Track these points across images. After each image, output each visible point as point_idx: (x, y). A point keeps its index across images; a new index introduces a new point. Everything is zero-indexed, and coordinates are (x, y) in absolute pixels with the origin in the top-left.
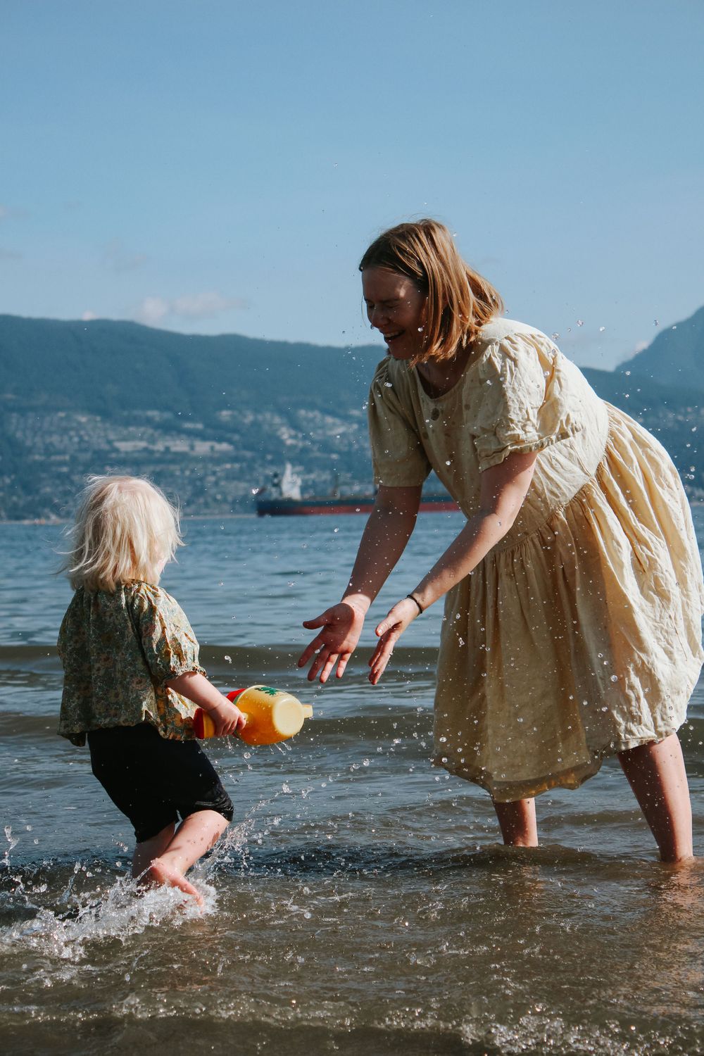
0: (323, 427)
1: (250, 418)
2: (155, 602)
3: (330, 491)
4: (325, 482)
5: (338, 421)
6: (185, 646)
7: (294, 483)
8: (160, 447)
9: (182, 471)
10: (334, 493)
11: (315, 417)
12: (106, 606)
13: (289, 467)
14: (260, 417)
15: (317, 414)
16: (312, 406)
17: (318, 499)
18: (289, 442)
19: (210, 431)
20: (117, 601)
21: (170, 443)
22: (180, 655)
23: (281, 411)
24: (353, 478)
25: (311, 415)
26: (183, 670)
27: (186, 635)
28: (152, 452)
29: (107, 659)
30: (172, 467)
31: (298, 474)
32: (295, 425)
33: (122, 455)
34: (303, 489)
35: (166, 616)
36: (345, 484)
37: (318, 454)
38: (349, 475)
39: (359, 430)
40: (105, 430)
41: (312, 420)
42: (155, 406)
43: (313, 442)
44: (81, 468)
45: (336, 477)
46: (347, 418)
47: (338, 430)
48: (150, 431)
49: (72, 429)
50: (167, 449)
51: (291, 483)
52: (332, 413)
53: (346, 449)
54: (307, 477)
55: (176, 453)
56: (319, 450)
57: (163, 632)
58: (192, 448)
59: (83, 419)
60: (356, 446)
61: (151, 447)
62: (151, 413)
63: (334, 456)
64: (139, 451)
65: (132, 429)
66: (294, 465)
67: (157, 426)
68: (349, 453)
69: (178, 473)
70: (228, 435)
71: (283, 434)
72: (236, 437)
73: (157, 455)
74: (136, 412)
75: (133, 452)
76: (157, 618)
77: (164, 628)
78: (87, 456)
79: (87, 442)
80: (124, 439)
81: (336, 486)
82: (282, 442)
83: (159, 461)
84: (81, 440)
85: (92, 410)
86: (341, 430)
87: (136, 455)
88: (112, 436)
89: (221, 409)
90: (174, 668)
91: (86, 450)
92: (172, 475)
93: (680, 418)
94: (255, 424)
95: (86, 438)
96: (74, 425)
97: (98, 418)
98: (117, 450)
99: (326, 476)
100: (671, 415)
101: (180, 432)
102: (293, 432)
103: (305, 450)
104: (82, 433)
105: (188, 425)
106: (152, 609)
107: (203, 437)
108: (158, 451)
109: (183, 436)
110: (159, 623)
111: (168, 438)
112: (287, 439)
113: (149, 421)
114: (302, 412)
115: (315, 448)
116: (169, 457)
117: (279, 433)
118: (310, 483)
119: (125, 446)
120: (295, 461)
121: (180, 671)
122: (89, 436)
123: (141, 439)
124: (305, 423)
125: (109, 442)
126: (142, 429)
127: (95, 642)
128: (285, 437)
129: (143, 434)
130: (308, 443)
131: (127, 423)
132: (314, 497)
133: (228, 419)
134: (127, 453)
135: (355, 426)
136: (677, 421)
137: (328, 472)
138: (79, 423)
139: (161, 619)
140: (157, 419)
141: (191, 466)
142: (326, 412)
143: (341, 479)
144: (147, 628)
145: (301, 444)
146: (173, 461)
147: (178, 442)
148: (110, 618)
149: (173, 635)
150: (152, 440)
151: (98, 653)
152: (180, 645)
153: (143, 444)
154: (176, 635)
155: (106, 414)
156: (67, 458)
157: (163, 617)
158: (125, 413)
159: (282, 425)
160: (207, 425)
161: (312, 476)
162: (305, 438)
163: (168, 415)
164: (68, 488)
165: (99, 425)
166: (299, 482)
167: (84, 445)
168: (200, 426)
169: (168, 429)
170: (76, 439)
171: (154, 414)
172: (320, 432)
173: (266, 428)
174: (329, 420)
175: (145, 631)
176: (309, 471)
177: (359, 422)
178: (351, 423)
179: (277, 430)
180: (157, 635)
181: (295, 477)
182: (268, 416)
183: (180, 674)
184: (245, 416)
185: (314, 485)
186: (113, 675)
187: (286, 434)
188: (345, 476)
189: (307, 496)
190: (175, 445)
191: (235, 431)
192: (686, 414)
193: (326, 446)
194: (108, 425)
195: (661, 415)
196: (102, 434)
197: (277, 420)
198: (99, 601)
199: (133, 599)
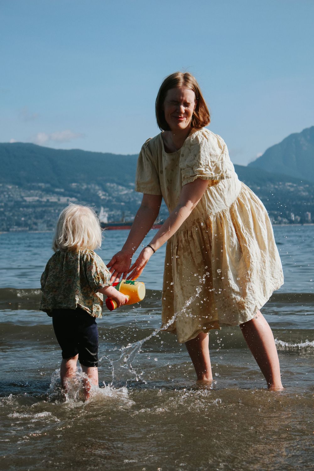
0: (118, 191)
1: (85, 187)
2: (93, 257)
3: (121, 219)
4: (118, 215)
5: (124, 188)
6: (105, 275)
7: (104, 216)
8: (44, 199)
9: (55, 210)
10: (123, 220)
11: (114, 186)
12: (71, 258)
13: (102, 209)
14: (89, 186)
15: (115, 185)
16: (112, 181)
17: (116, 223)
18: (102, 197)
19: (67, 193)
20: (76, 256)
21: (49, 198)
22: (103, 279)
23: (99, 184)
24: (131, 213)
25: (112, 185)
26: (105, 285)
27: (106, 270)
28: (41, 202)
29: (69, 281)
30: (50, 209)
31: (107, 211)
32: (105, 190)
33: (28, 203)
34: (109, 218)
35: (97, 263)
36: (127, 216)
37: (115, 203)
38: (129, 212)
39: (134, 192)
40: (20, 192)
41: (113, 188)
42: (42, 182)
43: (113, 197)
44: (9, 209)
45: (123, 213)
46: (128, 187)
47: (124, 192)
48: (40, 192)
49: (5, 191)
50: (48, 200)
51: (103, 215)
52: (122, 185)
53: (127, 201)
54: (110, 213)
55: (52, 202)
56: (116, 201)
57: (96, 269)
58: (59, 200)
59: (10, 187)
60: (132, 199)
61: (40, 199)
62: (40, 184)
63: (123, 204)
64: (35, 201)
65: (32, 191)
66: (104, 208)
67: (43, 190)
68: (129, 202)
69: (53, 211)
70: (75, 194)
71: (99, 194)
72: (79, 195)
73: (43, 203)
74: (33, 184)
75: (32, 202)
76: (94, 263)
77: (97, 268)
78: (12, 204)
79: (11, 197)
80: (29, 196)
81: (123, 217)
82: (99, 197)
83: (45, 206)
84: (9, 196)
85: (14, 183)
86: (125, 192)
87: (34, 203)
88: (23, 195)
89: (72, 183)
90: (101, 284)
91: (11, 201)
92: (50, 212)
93: (276, 187)
94: (88, 190)
95: (11, 195)
96: (6, 189)
97: (17, 187)
98: (25, 201)
99: (119, 213)
100: (272, 186)
101: (54, 193)
102: (104, 193)
103: (109, 201)
104: (10, 193)
105: (57, 190)
106: (92, 260)
107: (64, 195)
108: (44, 201)
109: (55, 195)
110: (95, 266)
111: (48, 195)
112: (101, 196)
113: (40, 188)
114: (108, 184)
115: (114, 200)
116: (48, 204)
117: (98, 193)
118: (112, 216)
119: (29, 199)
120: (105, 206)
121: (103, 285)
122: (13, 194)
123: (36, 196)
124: (109, 189)
125: (22, 197)
126: (37, 192)
127: (65, 273)
128: (101, 195)
129: (37, 193)
130: (111, 198)
131: (30, 189)
132: (114, 222)
133: (75, 187)
134: (30, 202)
135: (132, 190)
136: (275, 188)
137: (120, 211)
138: (8, 189)
139: (95, 264)
140: (43, 187)
141: (59, 208)
142: (119, 184)
143: (126, 214)
144: (89, 267)
145: (107, 198)
146: (51, 206)
147: (53, 197)
148: (72, 263)
149: (101, 270)
150: (41, 197)
151: (66, 278)
152: (103, 275)
153: (37, 198)
154: (102, 271)
155: (20, 185)
156: (3, 204)
157: (96, 263)
158: (29, 185)
159: (99, 190)
160: (65, 190)
161: (113, 213)
162: (109, 196)
163: (48, 185)
164: (3, 217)
165: (17, 190)
166: (107, 215)
167: (10, 199)
168: (62, 190)
169: (48, 191)
170: (7, 196)
171: (42, 185)
172: (116, 193)
173: (92, 191)
174: (120, 187)
175: (88, 269)
176: (112, 210)
177: (133, 188)
178: (130, 189)
179: (97, 192)
180: (94, 270)
181: (105, 213)
182: (93, 186)
183: (104, 287)
184: (83, 186)
185: (114, 217)
186: (72, 287)
187: (101, 194)
188: (127, 213)
189: (110, 221)
190: (51, 199)
191: (78, 192)
192: (279, 185)
193: (119, 199)
194: (21, 190)
195: (268, 186)
196: (19, 194)
197: (97, 187)
198: (68, 256)
199: (84, 255)
